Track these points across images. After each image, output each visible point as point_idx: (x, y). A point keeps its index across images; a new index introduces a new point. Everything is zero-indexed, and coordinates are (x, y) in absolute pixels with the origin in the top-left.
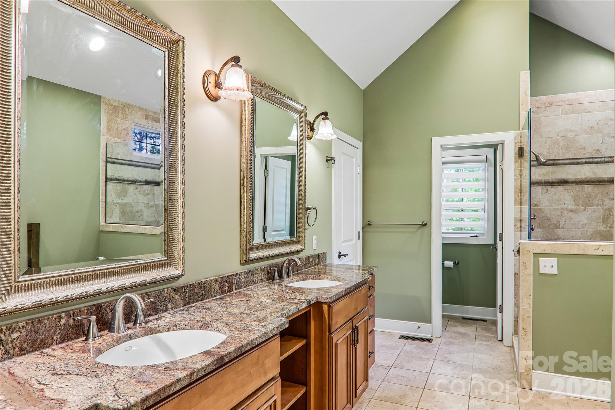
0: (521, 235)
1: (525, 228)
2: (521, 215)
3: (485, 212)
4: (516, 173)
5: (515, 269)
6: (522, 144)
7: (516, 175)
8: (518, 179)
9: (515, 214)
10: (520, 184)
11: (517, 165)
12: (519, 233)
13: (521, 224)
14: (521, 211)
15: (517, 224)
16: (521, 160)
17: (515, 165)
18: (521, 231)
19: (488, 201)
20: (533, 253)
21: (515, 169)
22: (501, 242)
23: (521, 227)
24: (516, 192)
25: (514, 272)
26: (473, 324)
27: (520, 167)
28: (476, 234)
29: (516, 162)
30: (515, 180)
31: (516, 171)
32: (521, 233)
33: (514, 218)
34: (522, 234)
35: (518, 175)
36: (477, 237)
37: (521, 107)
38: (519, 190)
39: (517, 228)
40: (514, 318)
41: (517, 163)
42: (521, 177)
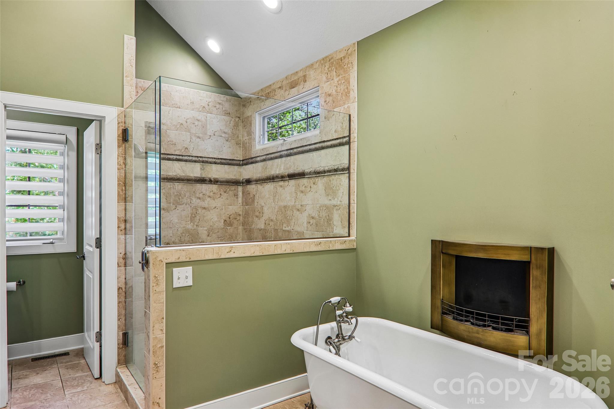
0: (125, 239)
1: (130, 230)
2: (125, 214)
3: (64, 210)
4: (119, 160)
5: (118, 282)
6: (127, 125)
7: (119, 163)
8: (122, 168)
9: (118, 212)
10: (124, 175)
11: (120, 150)
12: (123, 237)
13: (125, 225)
14: (125, 210)
15: (120, 225)
16: (125, 145)
17: (118, 151)
18: (125, 234)
19: (68, 195)
20: (166, 263)
21: (118, 155)
22: (98, 249)
23: (125, 228)
24: (119, 185)
25: (118, 286)
26: (52, 364)
27: (124, 154)
28: (51, 240)
29: (119, 147)
30: (118, 169)
31: (119, 157)
32: (125, 237)
33: (117, 217)
34: (127, 238)
35: (122, 164)
36: (52, 243)
37: (125, 78)
38: (123, 183)
39: (121, 230)
40: (118, 344)
41: (120, 149)
42: (125, 167)
